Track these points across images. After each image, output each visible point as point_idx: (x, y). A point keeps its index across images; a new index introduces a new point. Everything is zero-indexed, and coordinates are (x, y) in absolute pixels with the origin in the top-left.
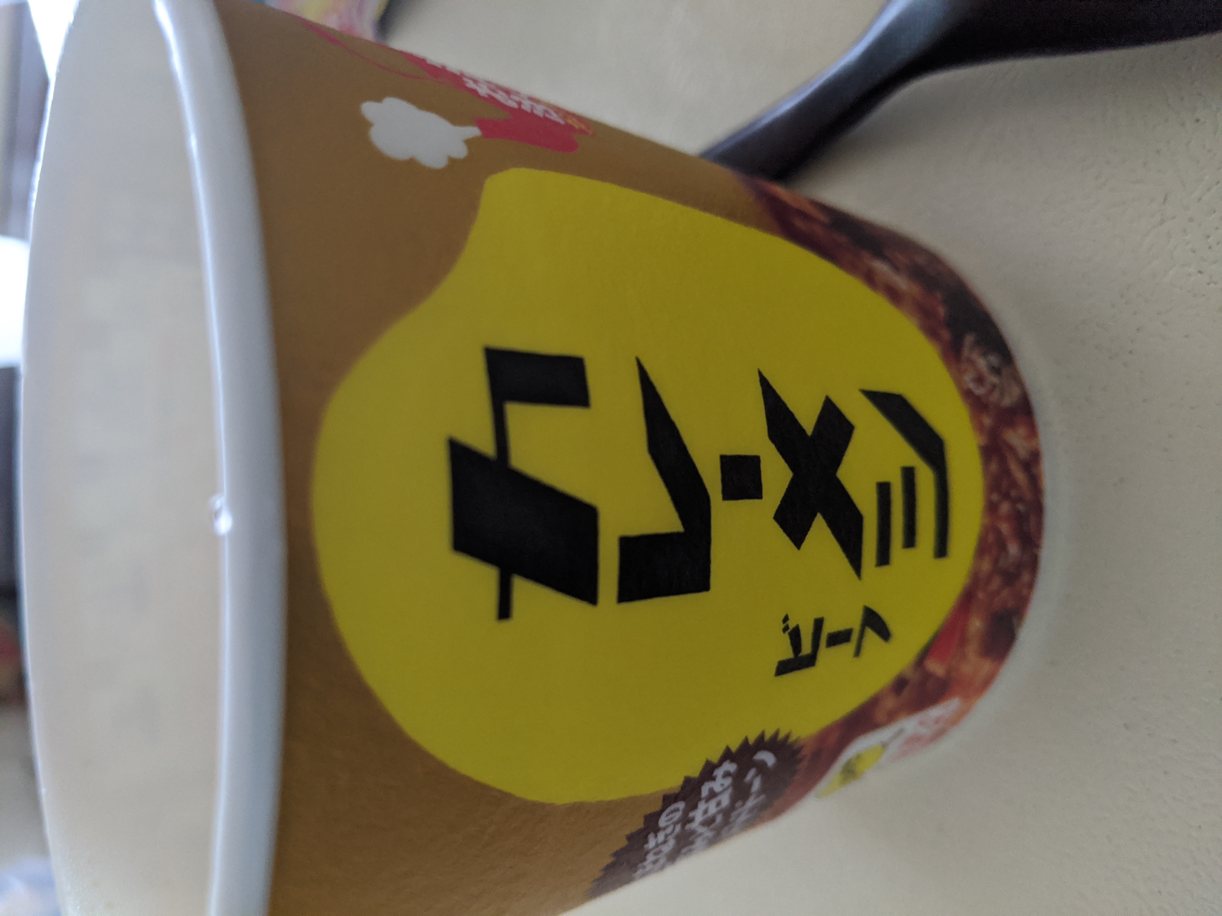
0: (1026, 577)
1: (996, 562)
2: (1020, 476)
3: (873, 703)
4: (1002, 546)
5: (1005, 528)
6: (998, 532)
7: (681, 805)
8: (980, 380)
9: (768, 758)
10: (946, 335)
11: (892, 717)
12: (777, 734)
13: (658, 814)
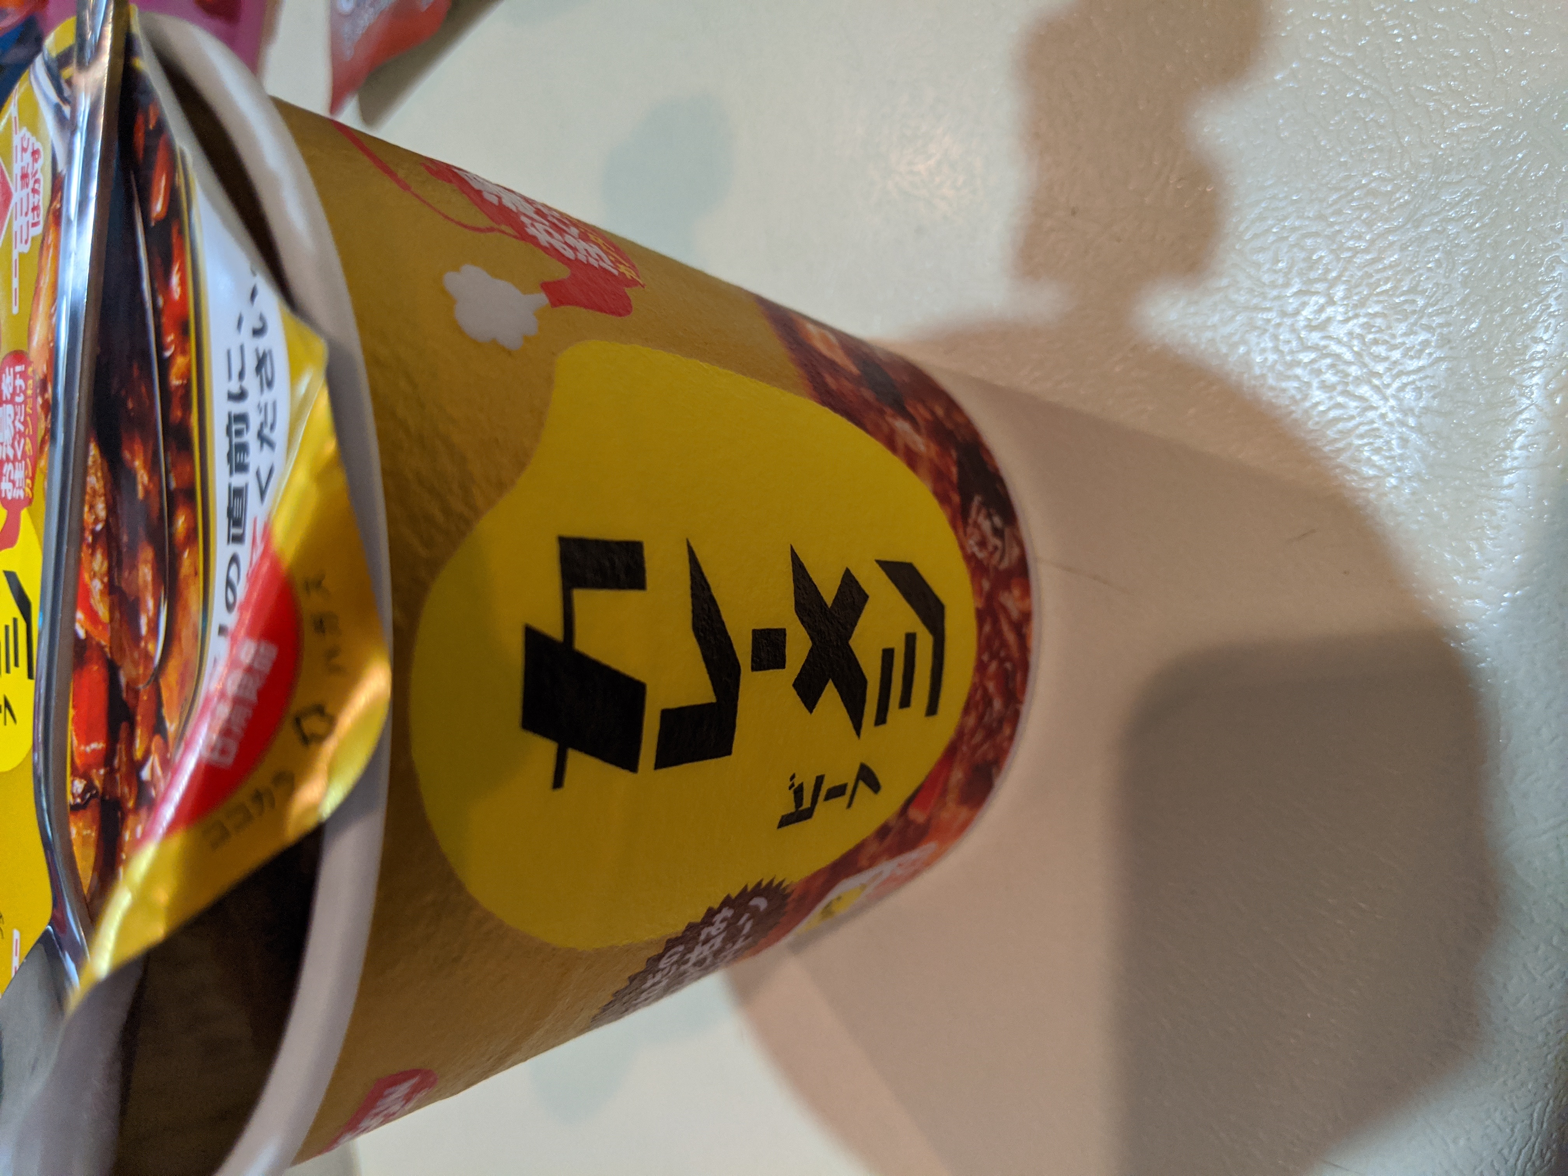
0: (1007, 731)
1: (981, 718)
2: (1010, 637)
3: (859, 848)
4: (988, 701)
5: (991, 686)
6: (985, 690)
7: (681, 948)
8: (982, 544)
9: (761, 903)
10: (956, 498)
11: (873, 861)
12: (771, 882)
13: (660, 957)
